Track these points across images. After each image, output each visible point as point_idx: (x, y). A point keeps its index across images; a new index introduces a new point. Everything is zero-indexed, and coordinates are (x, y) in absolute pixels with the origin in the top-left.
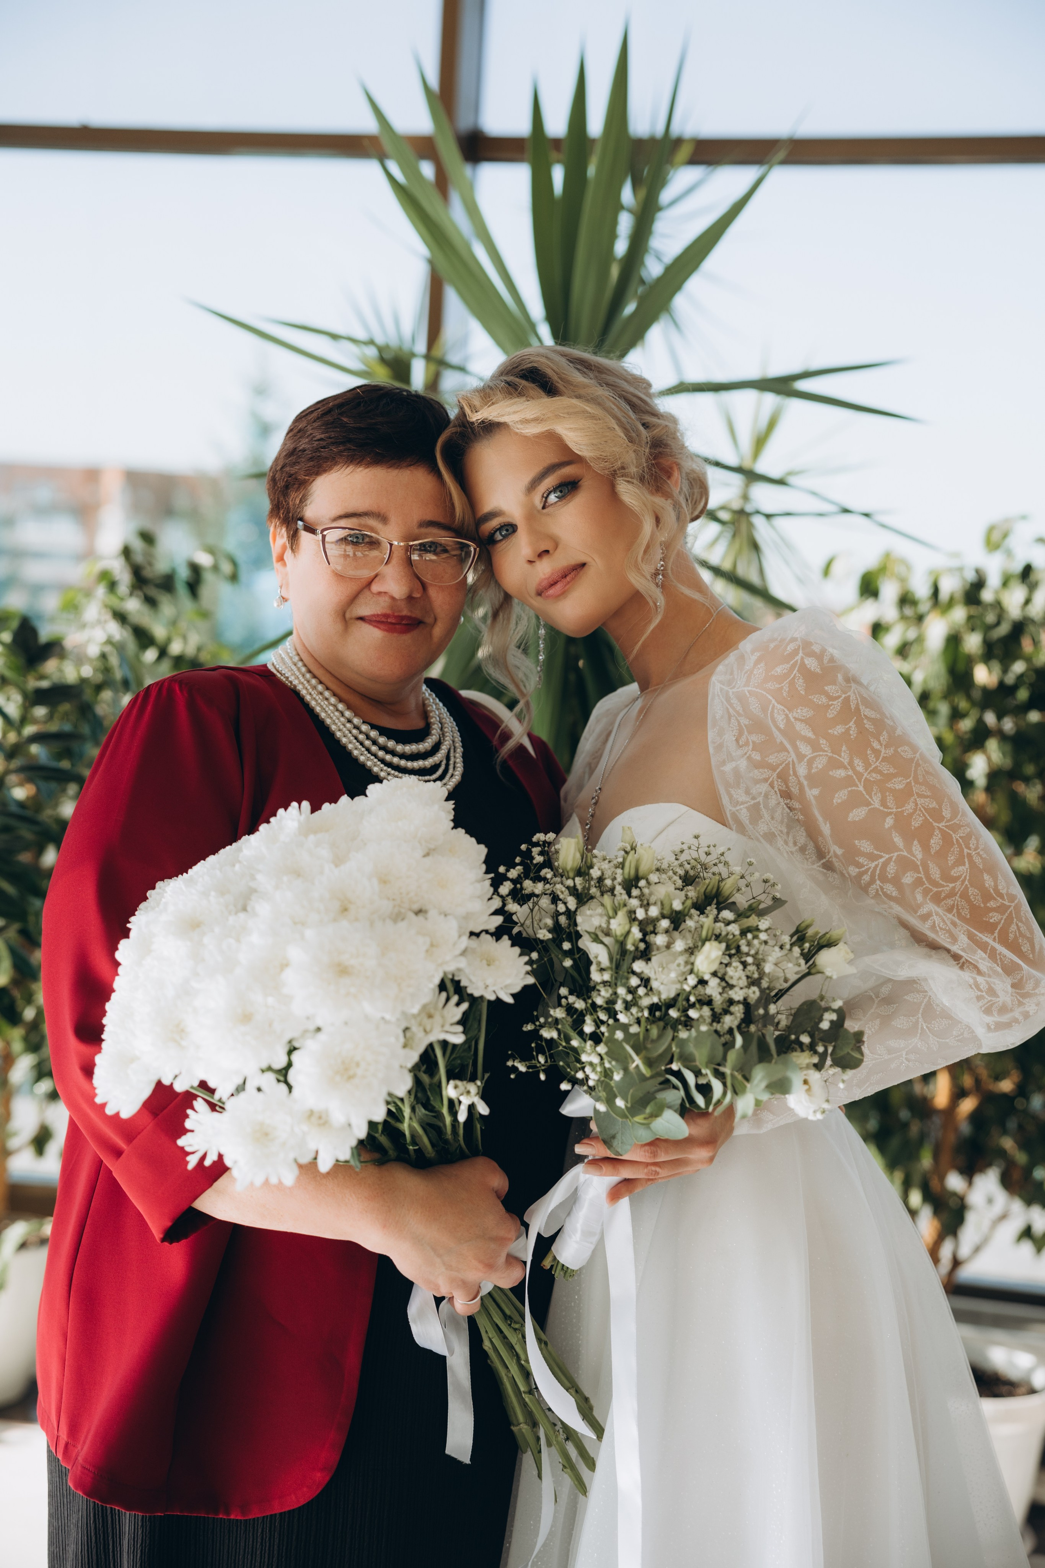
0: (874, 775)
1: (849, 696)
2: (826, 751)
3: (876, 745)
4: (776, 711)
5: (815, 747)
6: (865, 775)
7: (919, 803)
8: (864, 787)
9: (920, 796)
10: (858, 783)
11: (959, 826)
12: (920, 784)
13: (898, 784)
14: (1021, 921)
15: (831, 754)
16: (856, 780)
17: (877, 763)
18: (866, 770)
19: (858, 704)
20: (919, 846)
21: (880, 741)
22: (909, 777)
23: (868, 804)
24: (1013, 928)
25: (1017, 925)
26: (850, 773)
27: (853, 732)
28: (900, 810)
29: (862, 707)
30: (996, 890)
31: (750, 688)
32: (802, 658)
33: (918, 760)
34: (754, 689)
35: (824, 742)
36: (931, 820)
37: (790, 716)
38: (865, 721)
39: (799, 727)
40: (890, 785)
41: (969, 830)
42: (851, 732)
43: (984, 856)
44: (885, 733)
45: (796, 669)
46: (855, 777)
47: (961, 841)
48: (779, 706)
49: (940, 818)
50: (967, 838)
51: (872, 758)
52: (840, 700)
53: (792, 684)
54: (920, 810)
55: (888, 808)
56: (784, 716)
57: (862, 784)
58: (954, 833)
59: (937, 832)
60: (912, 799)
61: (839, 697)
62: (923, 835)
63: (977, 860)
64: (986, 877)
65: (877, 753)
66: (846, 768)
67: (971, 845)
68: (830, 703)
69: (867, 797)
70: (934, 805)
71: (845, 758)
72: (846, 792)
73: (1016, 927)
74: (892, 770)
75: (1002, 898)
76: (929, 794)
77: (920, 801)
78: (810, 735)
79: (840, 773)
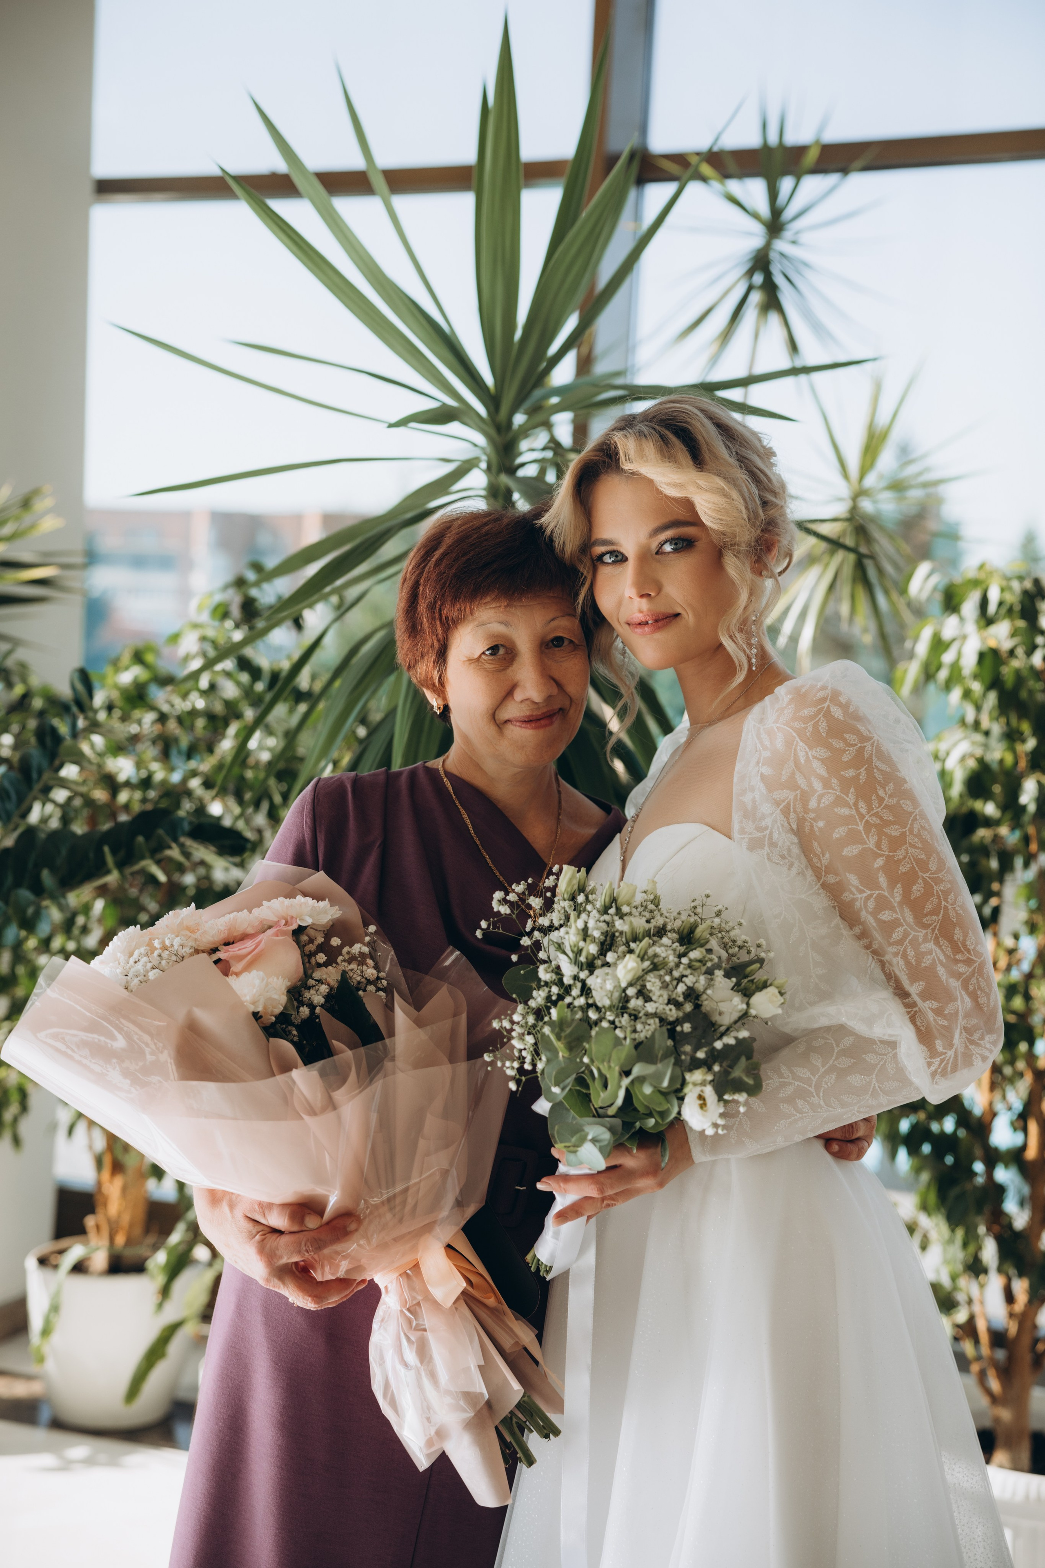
0: (874, 819)
1: (865, 747)
2: (836, 790)
3: (881, 793)
4: (799, 747)
5: (827, 784)
6: (867, 817)
7: (909, 851)
8: (864, 827)
9: (911, 845)
10: (859, 823)
11: (942, 881)
12: (914, 836)
13: (894, 831)
14: (983, 978)
16: (858, 820)
17: (879, 809)
18: (869, 812)
19: (871, 755)
20: (901, 889)
21: (885, 791)
22: (905, 828)
23: (864, 843)
24: (973, 981)
25: (977, 979)
26: (854, 813)
27: (863, 777)
28: (891, 854)
29: (874, 759)
30: (965, 946)
31: (778, 725)
32: (829, 706)
33: (916, 815)
34: (782, 726)
35: (836, 781)
36: (917, 869)
37: (809, 753)
38: (875, 771)
39: (816, 764)
40: (886, 830)
41: (949, 886)
42: (861, 777)
43: (960, 912)
44: (891, 784)
45: (822, 714)
47: (941, 893)
48: (801, 744)
49: (926, 870)
50: (947, 893)
51: (875, 803)
52: (855, 748)
53: (816, 726)
54: (909, 858)
55: (880, 849)
56: (804, 753)
57: (862, 824)
58: (936, 885)
59: (920, 881)
60: (904, 847)
61: (856, 745)
62: (908, 881)
63: (951, 913)
64: (957, 931)
65: (881, 800)
66: (850, 808)
67: (949, 900)
68: (847, 748)
70: (923, 856)
71: (851, 799)
72: (846, 828)
73: (975, 981)
74: (891, 818)
75: (969, 953)
76: (920, 845)
77: (911, 850)
78: (824, 773)
79: (845, 811)
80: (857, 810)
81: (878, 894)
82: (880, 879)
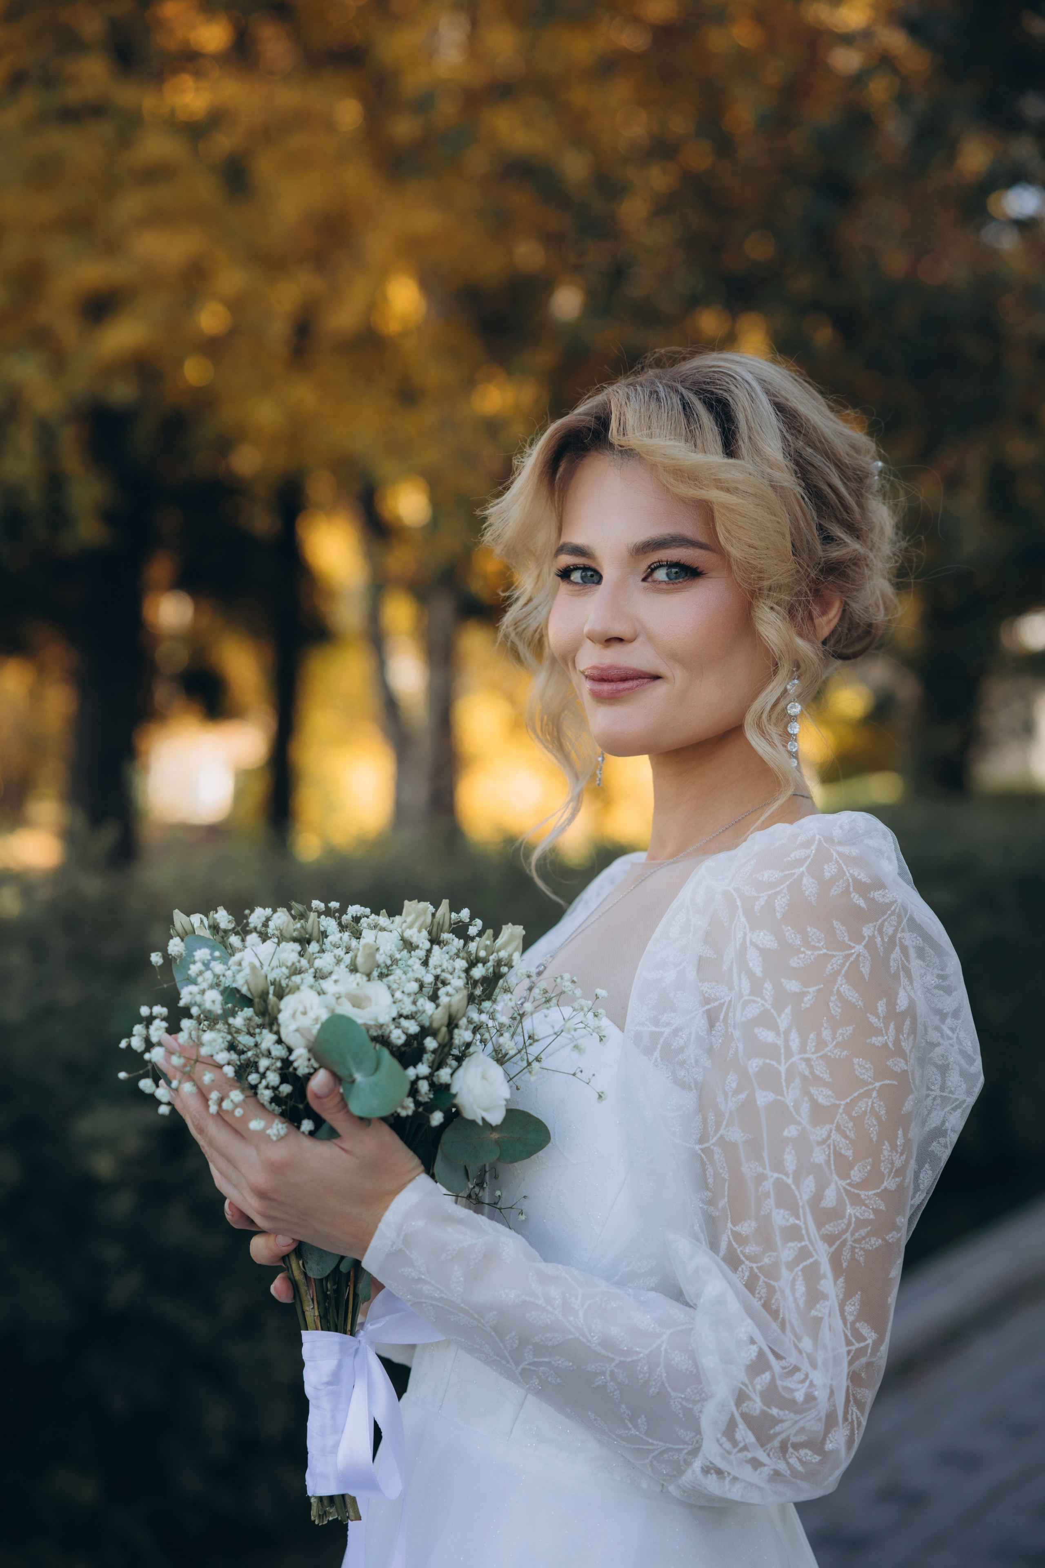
0: (804, 1065)
1: (832, 956)
2: (765, 1000)
7: (833, 1137)
9: (838, 1128)
10: (783, 1061)
13: (823, 1096)
15: (769, 1007)
16: (783, 1056)
17: (814, 1057)
19: (838, 972)
21: (833, 1033)
22: (840, 1100)
23: (782, 1095)
26: (780, 1042)
27: (808, 1000)
28: (808, 1127)
29: (840, 980)
31: (730, 886)
32: (801, 876)
34: (731, 889)
36: (834, 1167)
37: (749, 933)
38: (833, 996)
39: (752, 954)
40: (813, 1090)
42: (806, 999)
44: (844, 1027)
45: (788, 883)
46: (783, 1051)
47: (854, 1219)
48: (742, 919)
52: (816, 953)
54: (829, 1146)
57: (787, 1065)
60: (828, 1127)
65: (821, 1043)
66: (778, 1034)
68: (802, 949)
69: (784, 1084)
70: (849, 1153)
71: (784, 1020)
72: (761, 1062)
74: (826, 1077)
76: (853, 1135)
77: (835, 1136)
78: (758, 970)
79: (767, 1036)
80: (787, 1041)
81: (778, 1179)
82: (786, 1157)
